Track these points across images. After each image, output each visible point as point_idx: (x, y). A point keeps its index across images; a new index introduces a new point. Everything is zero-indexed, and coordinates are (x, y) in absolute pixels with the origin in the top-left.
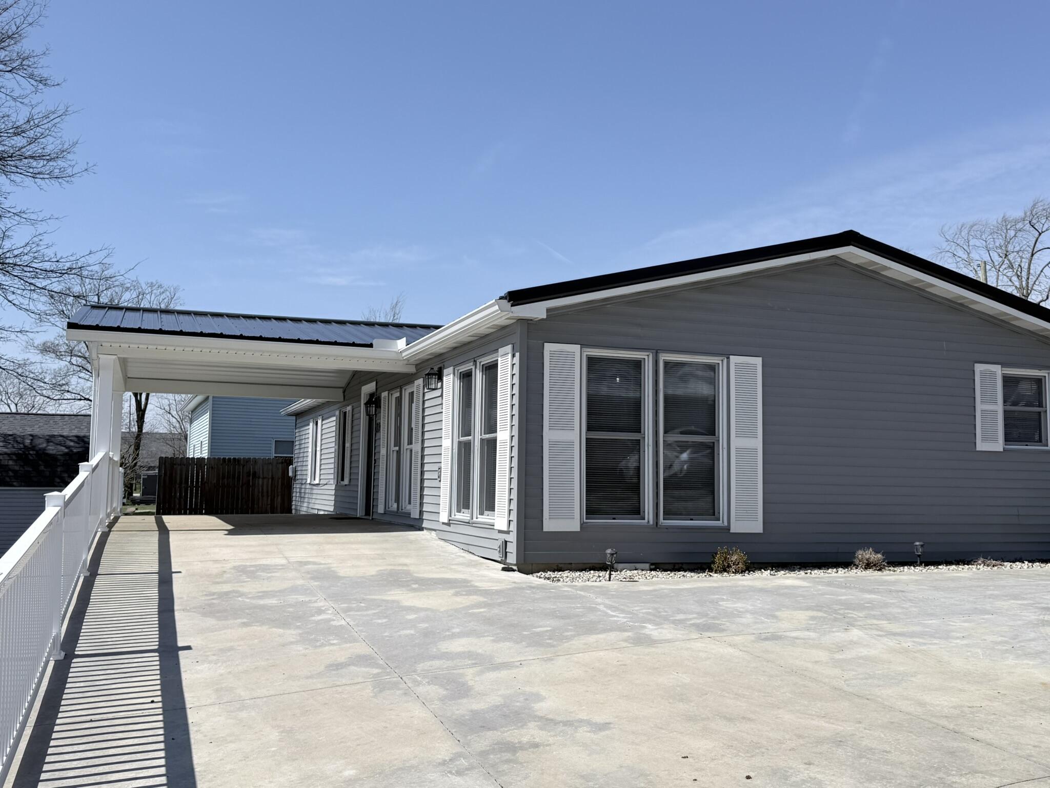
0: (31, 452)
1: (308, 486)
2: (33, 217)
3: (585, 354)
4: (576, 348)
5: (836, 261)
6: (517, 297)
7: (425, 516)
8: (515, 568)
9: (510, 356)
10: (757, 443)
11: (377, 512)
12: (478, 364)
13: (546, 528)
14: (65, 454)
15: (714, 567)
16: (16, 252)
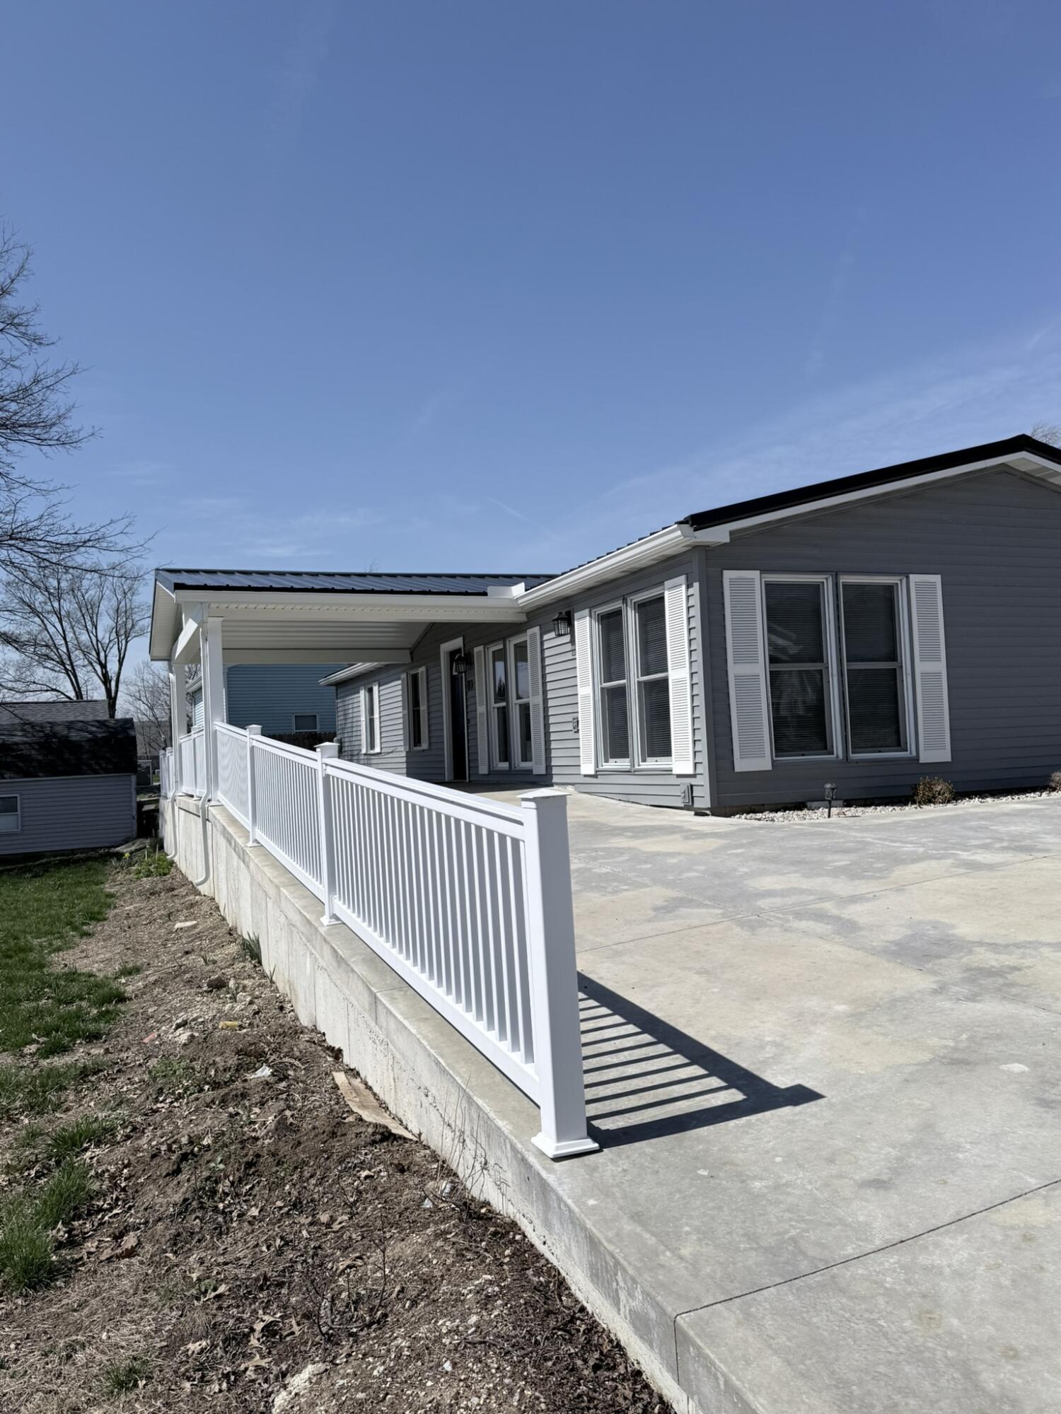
0: (54, 740)
1: (362, 757)
2: (44, 487)
3: (763, 580)
4: (755, 574)
5: (1004, 468)
6: (700, 521)
7: (554, 771)
8: (708, 812)
9: (684, 587)
10: (941, 667)
11: (477, 774)
12: (629, 601)
13: (738, 769)
14: (89, 740)
15: (917, 798)
16: (30, 525)
